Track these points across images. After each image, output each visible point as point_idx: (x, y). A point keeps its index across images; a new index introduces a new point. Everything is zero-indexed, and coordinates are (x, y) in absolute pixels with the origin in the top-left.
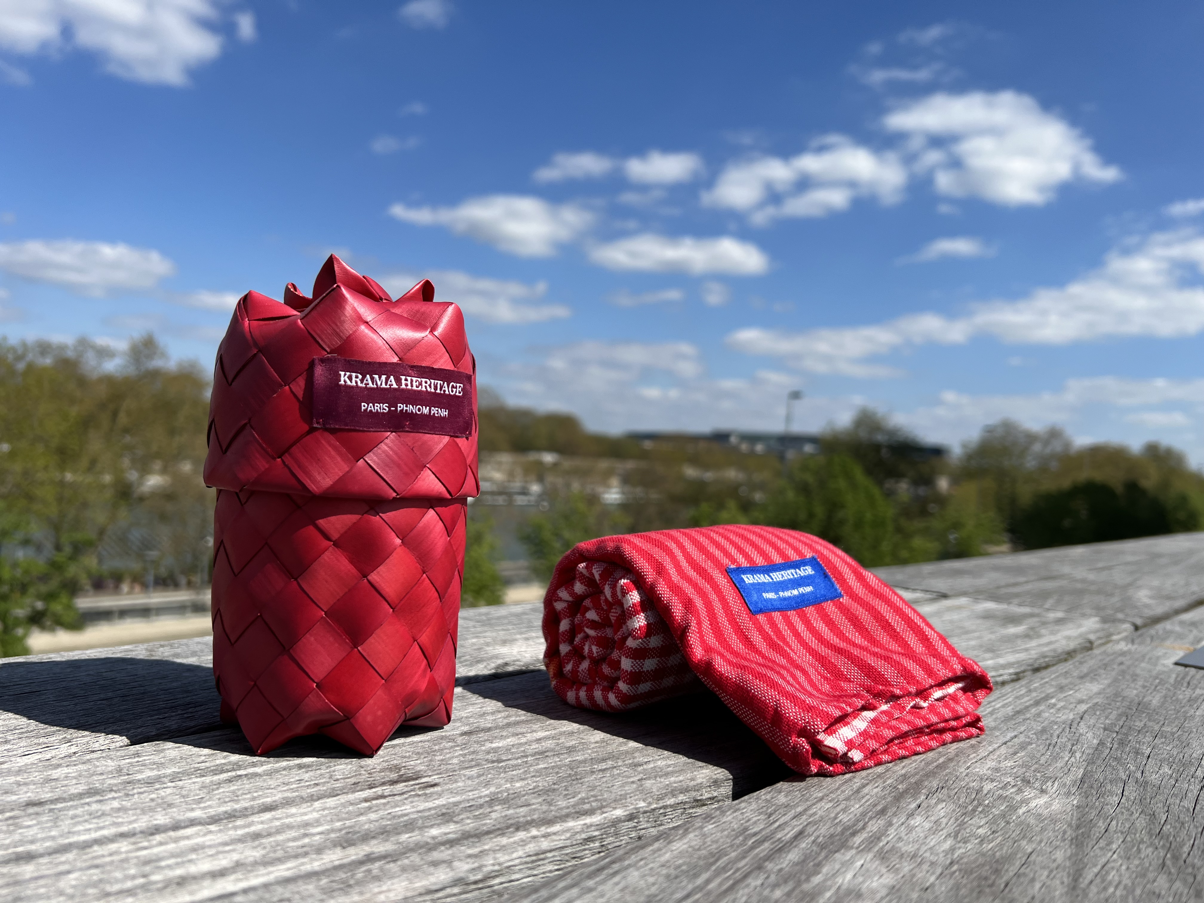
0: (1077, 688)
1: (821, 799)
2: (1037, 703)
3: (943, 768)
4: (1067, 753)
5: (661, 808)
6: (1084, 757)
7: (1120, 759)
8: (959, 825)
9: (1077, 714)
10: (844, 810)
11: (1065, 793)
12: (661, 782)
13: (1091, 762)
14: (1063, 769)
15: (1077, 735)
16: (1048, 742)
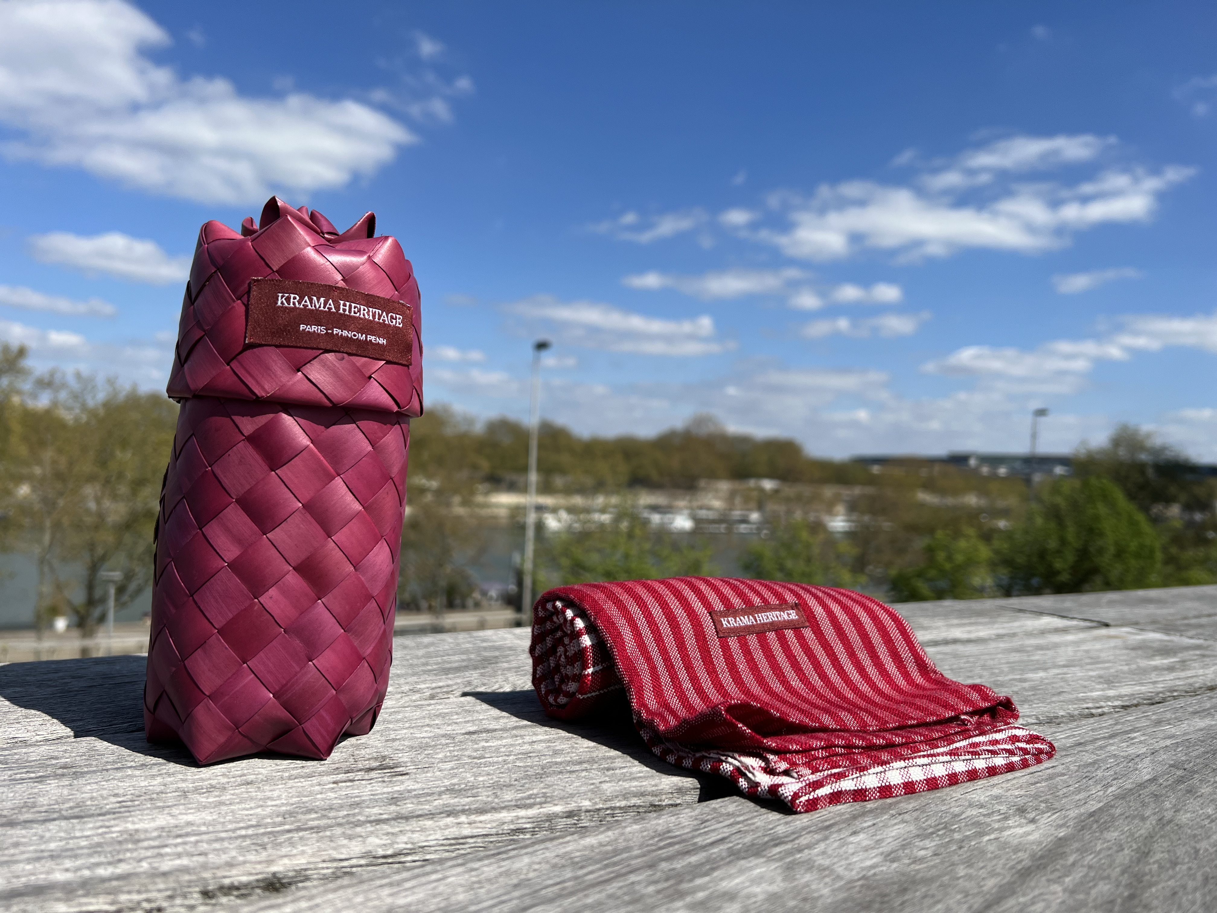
5: (608, 809)
7: (1161, 796)
8: (902, 845)
9: (1153, 749)
11: (1058, 825)
13: (1121, 796)
14: (1079, 802)
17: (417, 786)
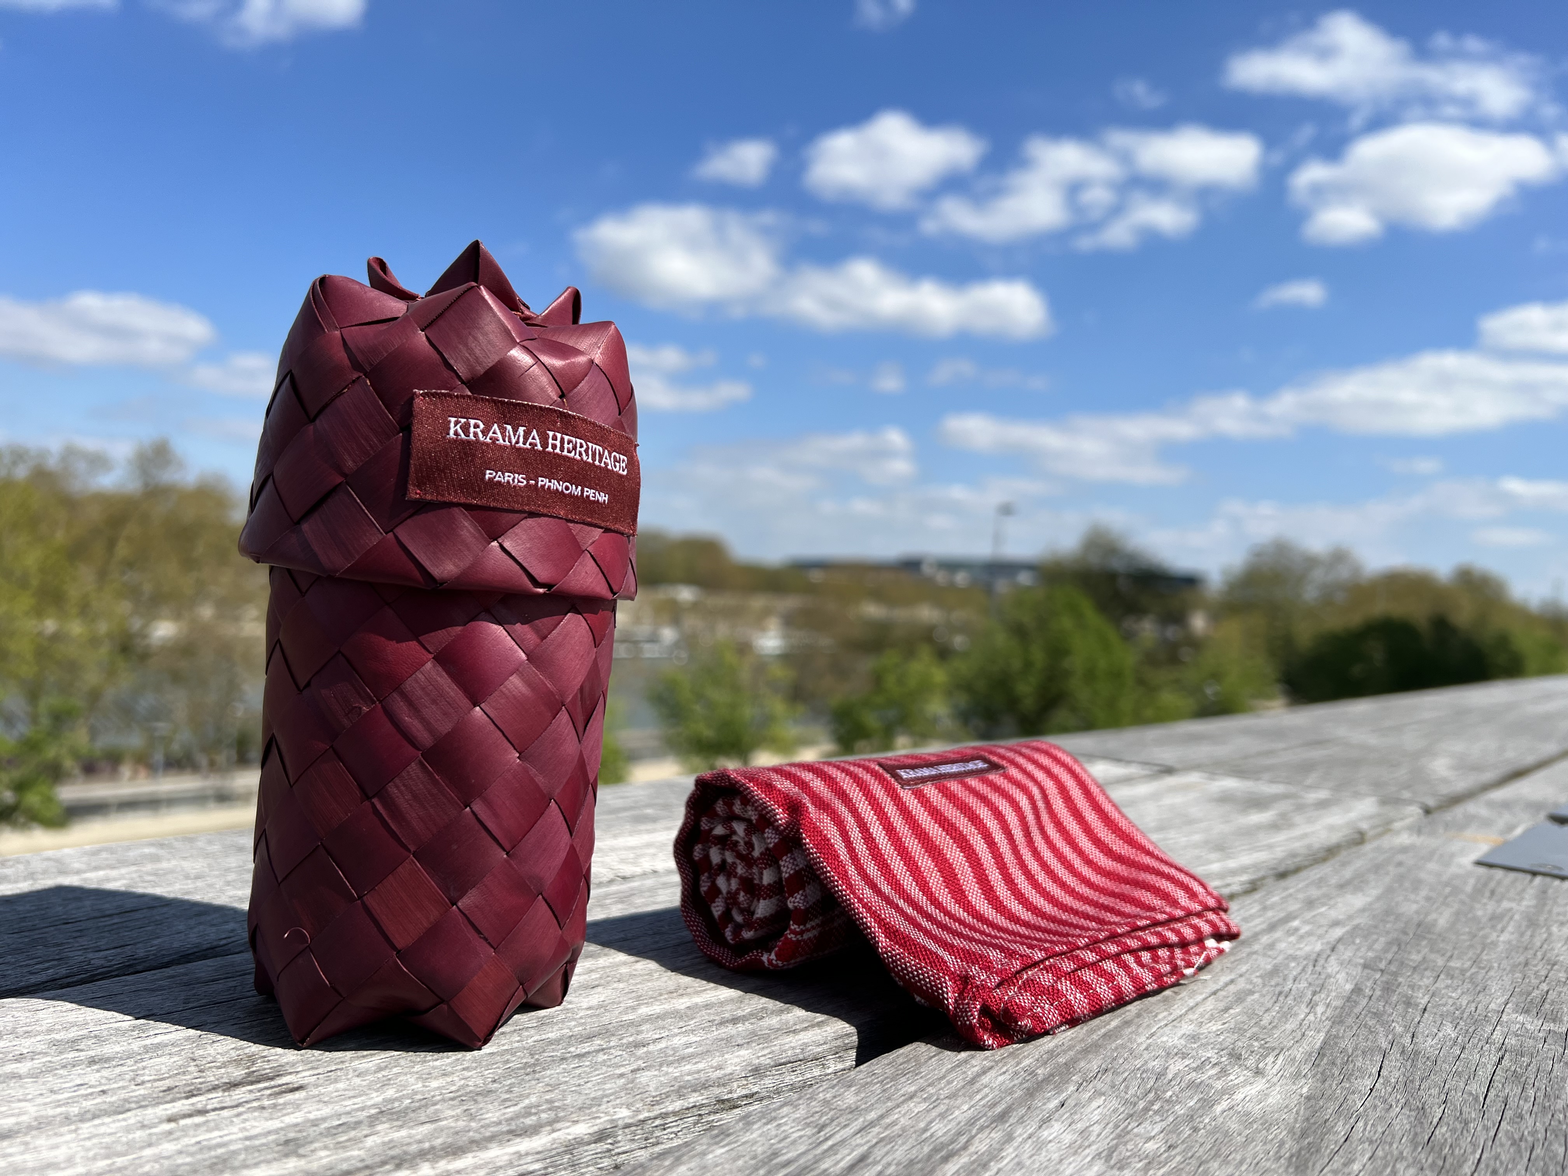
0: (1332, 902)
1: (911, 1097)
2: (1272, 927)
3: (1113, 1038)
4: (1303, 1006)
5: (655, 1118)
6: (1329, 1011)
7: (1382, 1015)
8: (1119, 1136)
9: (1328, 943)
10: (942, 1116)
11: (1291, 1074)
12: (667, 1073)
13: (1338, 1020)
14: (1294, 1034)
15: (1323, 977)
16: (1278, 989)
17: (326, 1111)
